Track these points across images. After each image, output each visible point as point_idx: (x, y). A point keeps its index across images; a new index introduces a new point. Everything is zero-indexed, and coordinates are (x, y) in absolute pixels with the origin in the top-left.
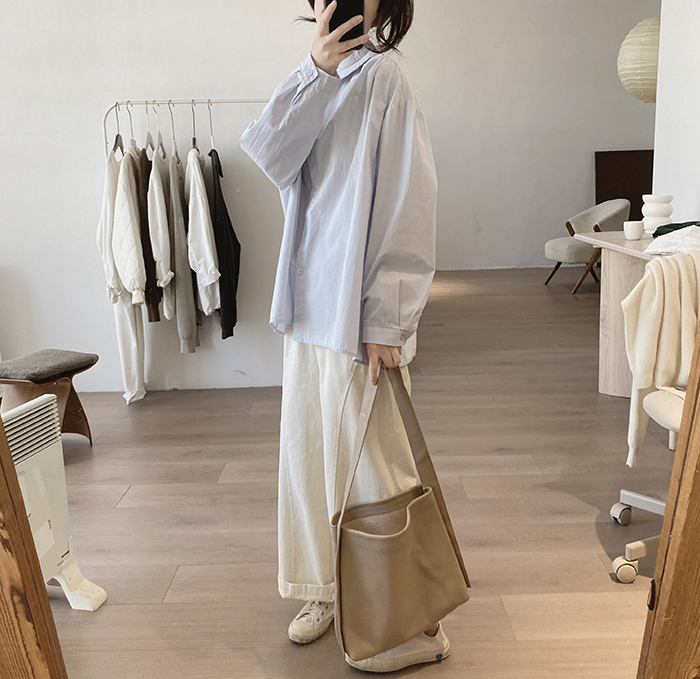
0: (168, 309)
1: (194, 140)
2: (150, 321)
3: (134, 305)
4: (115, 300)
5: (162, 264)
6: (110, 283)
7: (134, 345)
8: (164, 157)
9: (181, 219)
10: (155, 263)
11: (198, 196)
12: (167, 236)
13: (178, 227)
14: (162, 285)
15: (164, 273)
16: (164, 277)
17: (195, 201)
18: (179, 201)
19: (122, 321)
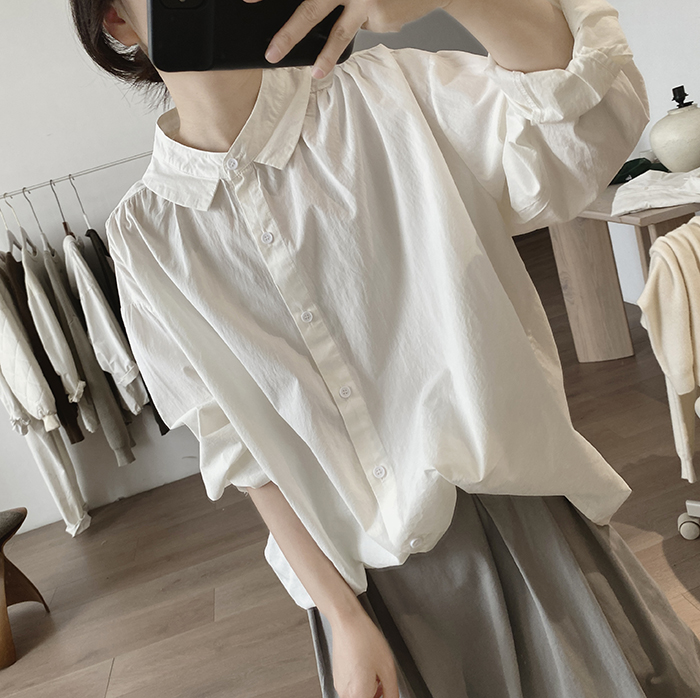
0: (89, 421)
1: (65, 224)
2: (73, 442)
3: (50, 432)
4: (25, 431)
5: (68, 376)
6: (14, 415)
7: (61, 472)
8: (35, 252)
9: (76, 319)
10: (59, 377)
11: (89, 288)
12: (65, 344)
13: (75, 329)
14: (75, 400)
15: (73, 386)
16: (75, 389)
17: (87, 295)
18: (66, 299)
19: (40, 451)
